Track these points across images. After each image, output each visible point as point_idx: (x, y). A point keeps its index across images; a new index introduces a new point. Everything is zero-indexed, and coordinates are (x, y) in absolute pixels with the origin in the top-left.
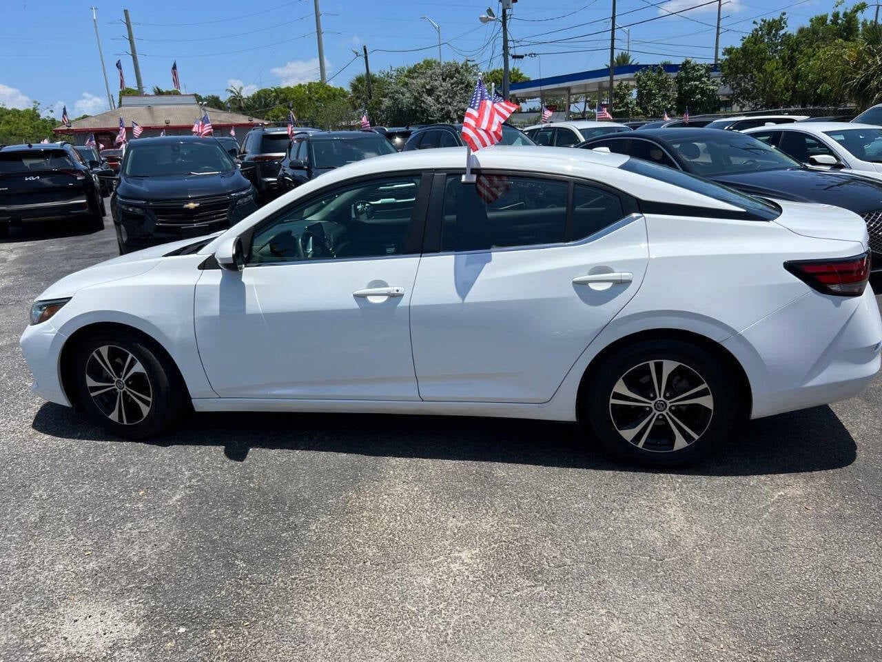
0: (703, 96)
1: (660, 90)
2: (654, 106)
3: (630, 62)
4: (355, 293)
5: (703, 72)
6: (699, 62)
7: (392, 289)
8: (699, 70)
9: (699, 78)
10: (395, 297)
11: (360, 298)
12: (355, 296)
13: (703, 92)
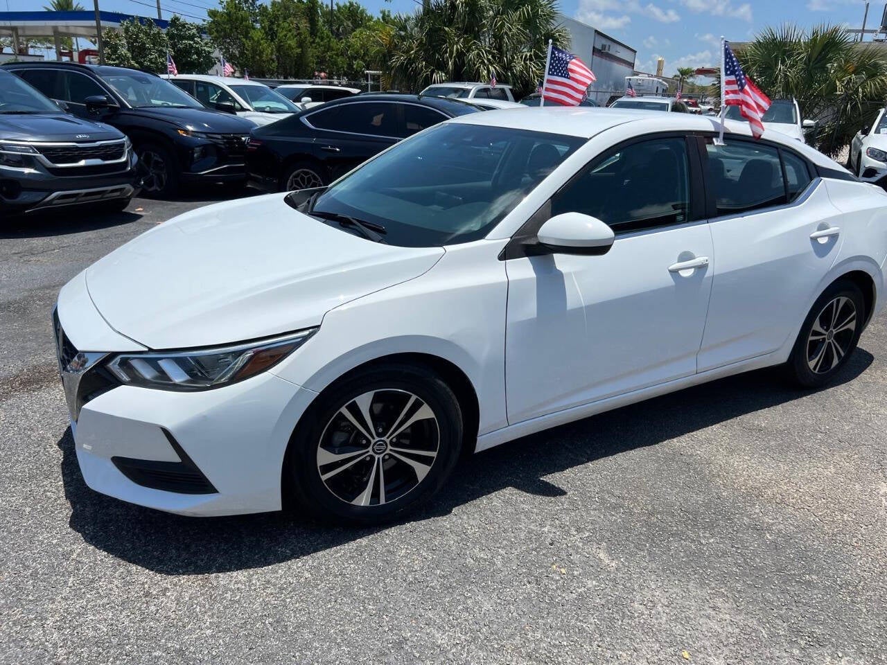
0: (199, 58)
1: (154, 45)
2: (150, 61)
3: (74, 7)
4: (670, 268)
5: (194, 31)
6: (189, 21)
7: (698, 260)
8: (189, 29)
9: (192, 38)
10: (702, 268)
11: (674, 272)
12: (670, 271)
13: (198, 53)
